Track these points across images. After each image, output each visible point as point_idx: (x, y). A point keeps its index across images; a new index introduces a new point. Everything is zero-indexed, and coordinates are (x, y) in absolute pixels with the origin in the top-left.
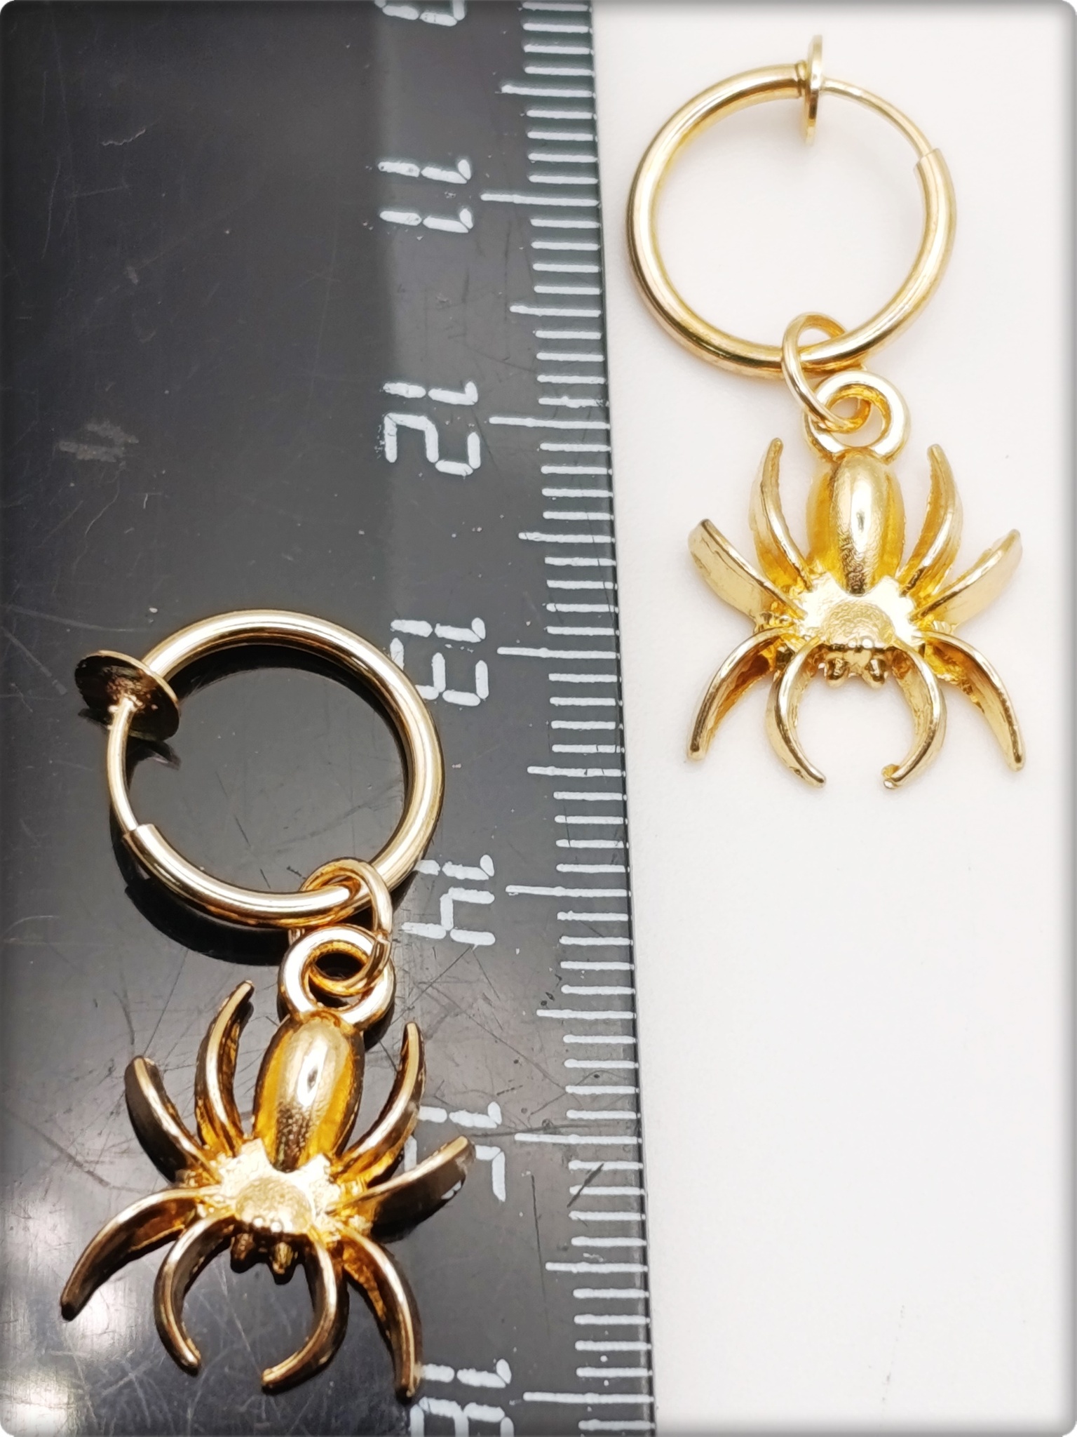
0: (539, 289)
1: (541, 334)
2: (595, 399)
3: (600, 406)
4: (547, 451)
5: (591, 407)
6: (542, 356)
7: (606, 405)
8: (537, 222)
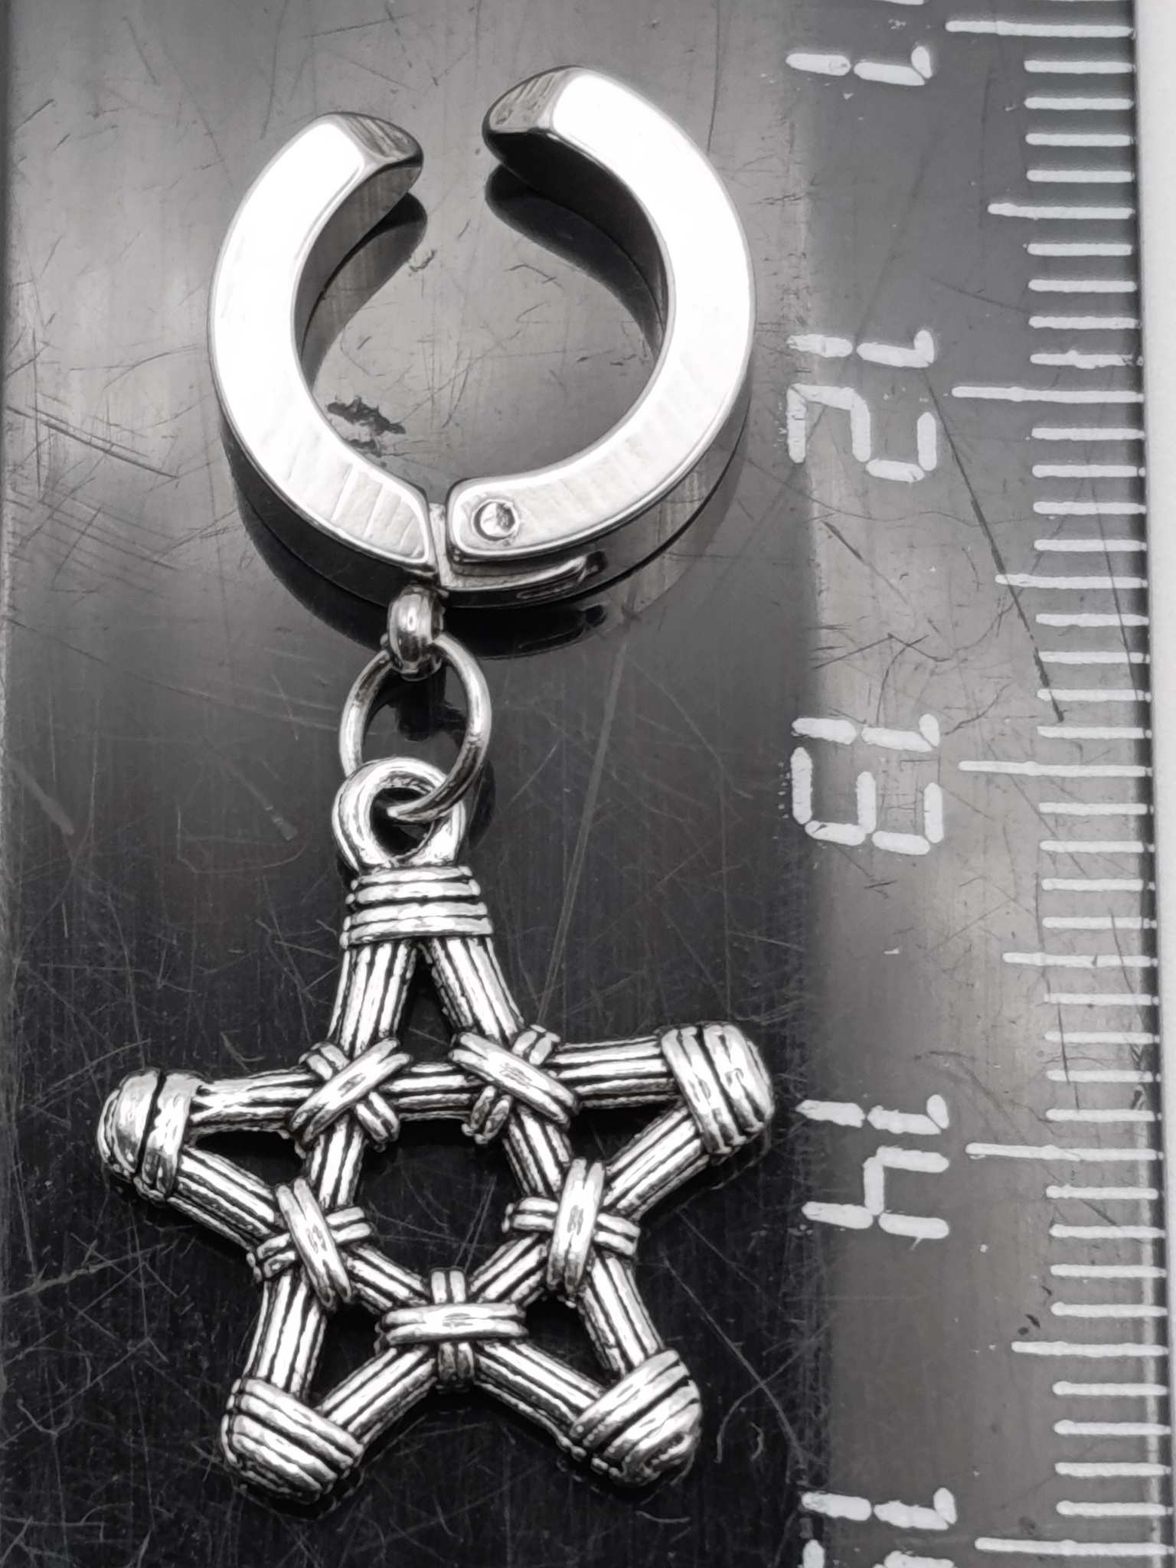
0: (1036, 175)
1: (1036, 249)
2: (1119, 353)
3: (1128, 366)
4: (1042, 441)
5: (1113, 367)
6: (1038, 285)
7: (1139, 363)
8: (1033, 66)
